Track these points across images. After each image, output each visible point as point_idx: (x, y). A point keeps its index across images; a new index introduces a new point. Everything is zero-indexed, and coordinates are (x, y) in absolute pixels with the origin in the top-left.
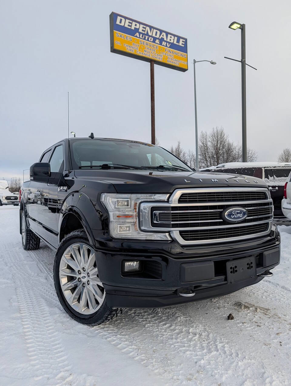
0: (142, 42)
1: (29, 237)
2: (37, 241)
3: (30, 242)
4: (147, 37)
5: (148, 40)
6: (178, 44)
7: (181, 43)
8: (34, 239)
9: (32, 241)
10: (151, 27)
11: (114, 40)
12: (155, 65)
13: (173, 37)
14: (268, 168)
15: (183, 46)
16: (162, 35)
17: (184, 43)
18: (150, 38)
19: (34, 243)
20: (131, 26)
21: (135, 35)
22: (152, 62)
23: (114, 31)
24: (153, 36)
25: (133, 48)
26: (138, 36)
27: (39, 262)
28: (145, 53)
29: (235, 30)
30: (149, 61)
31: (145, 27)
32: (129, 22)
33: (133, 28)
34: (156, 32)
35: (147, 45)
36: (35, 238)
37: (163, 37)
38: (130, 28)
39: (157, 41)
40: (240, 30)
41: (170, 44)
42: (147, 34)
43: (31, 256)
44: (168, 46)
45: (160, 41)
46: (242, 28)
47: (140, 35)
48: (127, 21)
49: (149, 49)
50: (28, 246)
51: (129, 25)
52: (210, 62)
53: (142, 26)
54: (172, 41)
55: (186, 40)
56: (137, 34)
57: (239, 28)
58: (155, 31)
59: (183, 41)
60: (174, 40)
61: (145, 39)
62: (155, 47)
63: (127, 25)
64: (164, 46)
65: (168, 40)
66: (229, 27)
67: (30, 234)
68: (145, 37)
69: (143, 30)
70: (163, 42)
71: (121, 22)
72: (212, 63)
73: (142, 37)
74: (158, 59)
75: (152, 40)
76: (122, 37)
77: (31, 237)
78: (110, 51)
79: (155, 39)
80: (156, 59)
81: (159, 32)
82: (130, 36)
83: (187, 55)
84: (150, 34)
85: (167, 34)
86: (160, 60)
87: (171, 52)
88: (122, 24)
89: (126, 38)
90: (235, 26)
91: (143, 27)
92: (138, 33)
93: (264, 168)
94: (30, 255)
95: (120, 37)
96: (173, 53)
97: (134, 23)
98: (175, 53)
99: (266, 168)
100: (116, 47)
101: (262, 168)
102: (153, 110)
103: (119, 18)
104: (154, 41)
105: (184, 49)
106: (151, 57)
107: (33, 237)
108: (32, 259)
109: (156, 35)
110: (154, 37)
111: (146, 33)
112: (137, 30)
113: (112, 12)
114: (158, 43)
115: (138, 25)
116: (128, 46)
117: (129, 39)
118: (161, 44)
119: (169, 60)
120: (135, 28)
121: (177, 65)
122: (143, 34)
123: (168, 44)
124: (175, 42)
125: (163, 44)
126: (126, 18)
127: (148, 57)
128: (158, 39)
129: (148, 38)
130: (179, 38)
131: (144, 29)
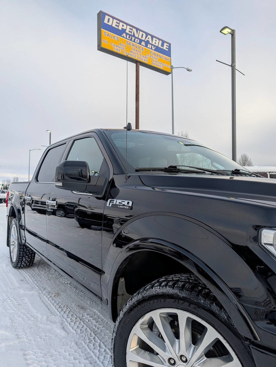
0: (129, 43)
1: (22, 253)
2: (31, 258)
3: (22, 259)
4: (133, 38)
5: (134, 41)
6: (162, 48)
7: (165, 47)
8: (28, 256)
9: (25, 258)
10: (137, 29)
11: (102, 39)
12: (140, 66)
13: (158, 40)
14: (273, 173)
15: (167, 50)
16: (148, 38)
17: (168, 47)
18: (136, 40)
19: (27, 260)
20: (118, 26)
21: (122, 36)
22: (138, 63)
23: (102, 29)
24: (139, 37)
25: (120, 48)
26: (125, 37)
27: (40, 292)
28: (132, 54)
29: (225, 34)
30: (135, 62)
31: (132, 28)
32: (117, 23)
33: (120, 28)
34: (142, 35)
35: (134, 45)
36: (29, 254)
37: (148, 40)
38: (117, 28)
39: (143, 43)
40: (231, 35)
41: (155, 47)
42: (134, 36)
43: (26, 280)
44: (153, 49)
45: (145, 43)
46: (232, 33)
47: (126, 36)
48: (115, 21)
49: (135, 50)
50: (20, 264)
51: (116, 25)
52: (187, 69)
53: (128, 27)
54: (157, 45)
55: (170, 44)
56: (124, 35)
57: (230, 33)
58: (141, 33)
59: (167, 46)
60: (159, 43)
61: (131, 40)
62: (140, 48)
63: (115, 25)
64: (149, 48)
65: (153, 43)
66: (221, 32)
67: (23, 249)
68: (132, 38)
69: (129, 31)
70: (149, 45)
71: (108, 21)
72: (188, 70)
73: (129, 37)
74: (143, 61)
75: (138, 42)
76: (109, 36)
77: (24, 253)
78: (97, 49)
79: (141, 41)
80: (141, 61)
81: (144, 35)
82: (117, 36)
83: (171, 59)
84: (136, 36)
85: (153, 37)
86: (146, 62)
87: (155, 55)
88: (110, 24)
89: (113, 38)
90: (226, 31)
91: (130, 29)
92: (125, 33)
93: (269, 172)
94: (24, 278)
95: (108, 36)
96: (158, 56)
97: (121, 24)
98: (159, 56)
99: (271, 173)
100: (103, 46)
101: (267, 173)
102: (137, 111)
103: (107, 17)
104: (140, 43)
105: (168, 53)
106: (136, 58)
107: (27, 253)
108: (29, 286)
109: (142, 37)
110: (139, 39)
111: (132, 34)
112: (124, 31)
113: (101, 11)
114: (144, 45)
115: (125, 25)
116: (115, 45)
117: (116, 39)
118: (146, 46)
119: (154, 62)
120: (122, 28)
121: (161, 68)
122: (130, 35)
123: (153, 47)
124: (160, 46)
125: (148, 47)
126: (114, 18)
127: (134, 58)
128: (144, 41)
129: (135, 40)
130: (163, 42)
131: (131, 31)
